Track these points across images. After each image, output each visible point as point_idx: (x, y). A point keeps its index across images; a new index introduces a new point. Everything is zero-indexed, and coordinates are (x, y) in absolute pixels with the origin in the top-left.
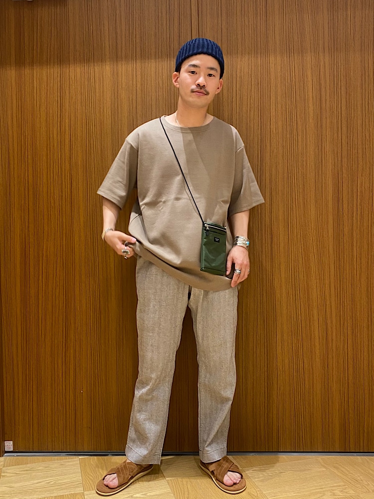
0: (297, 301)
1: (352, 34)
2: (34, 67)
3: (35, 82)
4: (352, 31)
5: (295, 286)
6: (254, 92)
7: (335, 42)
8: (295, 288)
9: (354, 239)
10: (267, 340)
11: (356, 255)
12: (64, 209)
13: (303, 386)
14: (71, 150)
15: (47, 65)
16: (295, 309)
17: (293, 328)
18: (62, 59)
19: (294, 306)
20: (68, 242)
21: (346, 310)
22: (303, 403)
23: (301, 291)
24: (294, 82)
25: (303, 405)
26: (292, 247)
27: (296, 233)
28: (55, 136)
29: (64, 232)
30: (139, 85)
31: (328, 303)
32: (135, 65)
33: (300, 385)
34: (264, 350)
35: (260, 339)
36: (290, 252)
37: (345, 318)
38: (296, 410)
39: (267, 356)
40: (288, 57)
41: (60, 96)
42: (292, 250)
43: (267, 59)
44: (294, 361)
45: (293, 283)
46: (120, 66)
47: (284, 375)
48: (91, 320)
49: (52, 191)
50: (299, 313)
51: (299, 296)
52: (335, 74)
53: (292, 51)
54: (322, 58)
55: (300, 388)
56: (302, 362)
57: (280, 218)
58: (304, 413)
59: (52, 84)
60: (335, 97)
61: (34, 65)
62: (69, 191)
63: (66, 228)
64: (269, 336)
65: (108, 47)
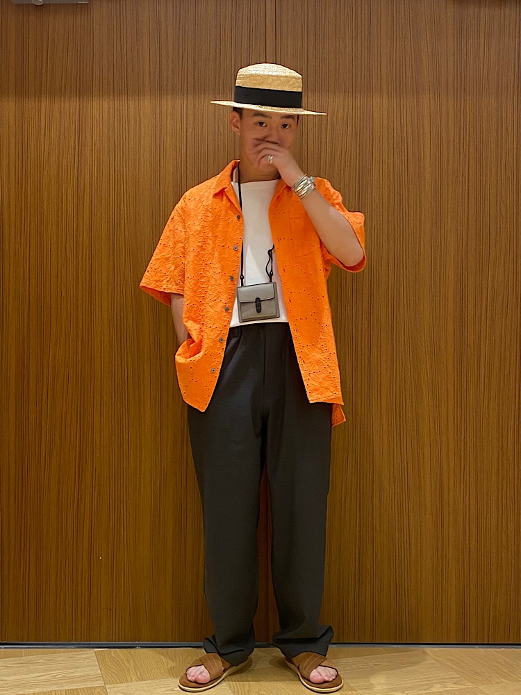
0: (402, 435)
1: (486, 71)
2: (43, 99)
3: (43, 119)
4: (486, 67)
5: (400, 415)
6: (351, 145)
7: (463, 80)
8: (400, 417)
9: (482, 353)
10: (360, 489)
11: (483, 374)
12: (80, 302)
13: (408, 553)
14: (91, 219)
15: (61, 96)
16: (399, 446)
17: (395, 473)
18: (82, 89)
19: (399, 443)
20: (85, 347)
21: (468, 449)
22: (407, 575)
23: (407, 422)
24: (405, 133)
25: (407, 579)
26: (398, 362)
27: (403, 343)
28: (70, 197)
29: (80, 333)
30: (190, 130)
31: (444, 438)
32: (185, 101)
33: (404, 550)
34: (355, 503)
35: (351, 486)
36: (395, 369)
37: (467, 460)
38: (398, 585)
39: (359, 510)
40: (398, 100)
41: (79, 142)
42: (398, 365)
43: (369, 100)
44: (397, 517)
45: (398, 411)
46: (164, 101)
47: (382, 538)
48: (116, 458)
49: (64, 275)
50: (405, 453)
51: (405, 428)
52: (462, 124)
53: (404, 91)
54: (444, 102)
55: (404, 555)
56: (407, 519)
57: (383, 321)
58: (408, 590)
59: (67, 124)
60: (461, 155)
61: (43, 96)
62: (87, 275)
63: (82, 329)
64: (363, 482)
65: (148, 74)
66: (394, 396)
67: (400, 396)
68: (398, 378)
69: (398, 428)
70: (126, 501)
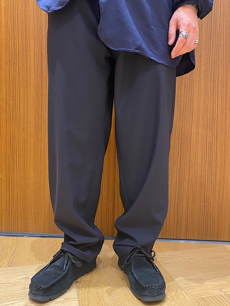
0: (214, 94)
5: (214, 79)
8: (214, 81)
16: (212, 102)
19: (212, 100)
23: (219, 84)
26: (214, 39)
33: (212, 177)
34: (178, 143)
36: (211, 45)
38: (206, 200)
42: (214, 42)
44: (207, 154)
45: (212, 76)
48: (11, 108)
50: (216, 107)
51: (217, 89)
55: (212, 180)
64: (184, 128)
66: (210, 66)
67: (214, 65)
68: (214, 52)
69: (212, 89)
70: (18, 138)
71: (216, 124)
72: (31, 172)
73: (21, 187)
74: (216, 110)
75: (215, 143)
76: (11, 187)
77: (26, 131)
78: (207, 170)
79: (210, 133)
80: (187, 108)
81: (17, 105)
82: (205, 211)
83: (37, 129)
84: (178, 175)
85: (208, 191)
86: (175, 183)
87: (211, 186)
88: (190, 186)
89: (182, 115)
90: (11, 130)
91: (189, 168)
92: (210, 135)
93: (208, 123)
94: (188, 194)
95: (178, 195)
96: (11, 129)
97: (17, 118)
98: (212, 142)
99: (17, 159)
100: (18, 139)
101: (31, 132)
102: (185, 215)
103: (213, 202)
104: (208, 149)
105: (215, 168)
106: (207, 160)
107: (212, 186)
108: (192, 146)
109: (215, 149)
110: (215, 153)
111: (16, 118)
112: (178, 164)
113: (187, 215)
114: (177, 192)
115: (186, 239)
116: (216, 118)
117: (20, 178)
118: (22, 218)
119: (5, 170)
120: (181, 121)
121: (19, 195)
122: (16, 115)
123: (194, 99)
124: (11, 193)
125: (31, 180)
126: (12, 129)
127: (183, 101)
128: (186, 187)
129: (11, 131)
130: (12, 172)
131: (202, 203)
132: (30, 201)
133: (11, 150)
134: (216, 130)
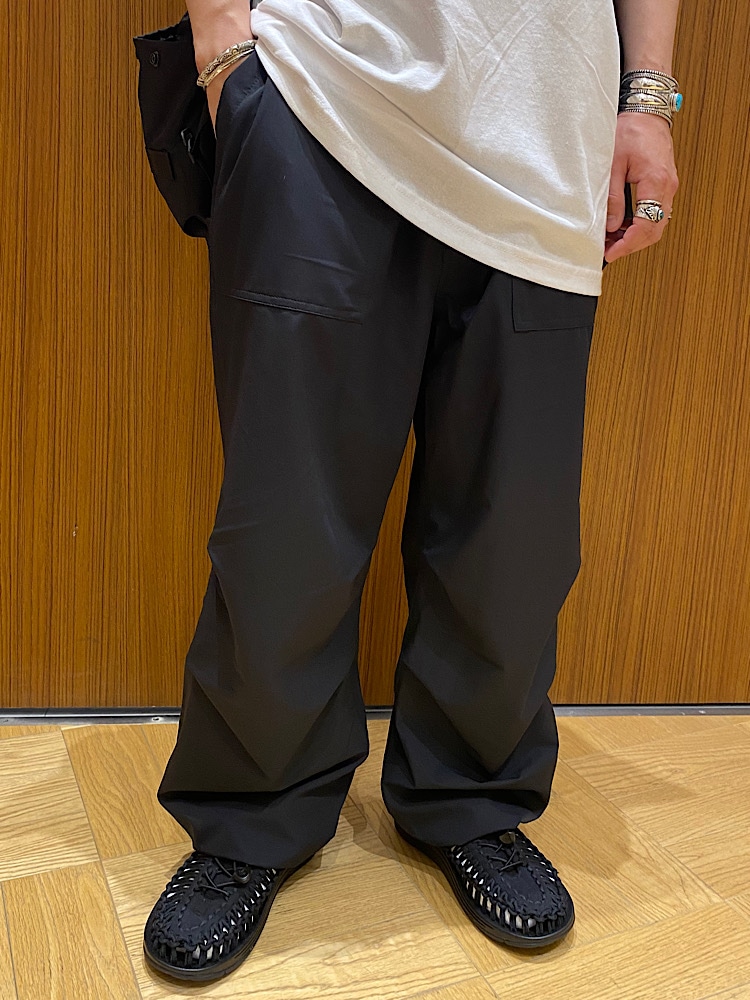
10: (645, 406)
13: (724, 535)
16: (734, 318)
17: (721, 372)
22: (716, 579)
25: (715, 584)
34: (631, 434)
35: (628, 400)
39: (639, 448)
47: (677, 505)
48: (113, 315)
56: (731, 470)
58: (713, 606)
64: (653, 392)
71: (740, 381)
72: (176, 522)
73: (141, 568)
74: (745, 341)
75: (734, 436)
76: (107, 569)
77: (164, 391)
78: (705, 510)
79: (722, 408)
80: (665, 332)
81: (136, 303)
82: (691, 625)
83: (202, 384)
84: (625, 524)
85: (704, 570)
86: (615, 549)
87: (713, 556)
88: (656, 556)
89: (648, 351)
90: (112, 385)
91: (657, 507)
92: (721, 414)
93: (720, 378)
94: (648, 579)
95: (622, 582)
96: (112, 381)
97: (133, 349)
98: (726, 432)
99: (133, 478)
100: (136, 417)
101: (181, 396)
102: (636, 637)
103: (714, 602)
104: (712, 452)
105: (727, 507)
106: (708, 483)
107: (716, 556)
108: (669, 442)
109: (732, 453)
110: (731, 464)
111: (130, 347)
112: (628, 495)
113: (641, 638)
114: (619, 573)
115: (633, 703)
116: (742, 366)
117: (140, 537)
118: (144, 661)
119: (87, 513)
120: (646, 369)
121: (134, 592)
122: (130, 337)
123: (686, 305)
124: (106, 584)
125: (175, 547)
126: (116, 384)
127: (654, 314)
128: (645, 559)
129: (112, 391)
130: (112, 521)
131: (684, 603)
132: (171, 609)
133: (111, 450)
134: (739, 399)
